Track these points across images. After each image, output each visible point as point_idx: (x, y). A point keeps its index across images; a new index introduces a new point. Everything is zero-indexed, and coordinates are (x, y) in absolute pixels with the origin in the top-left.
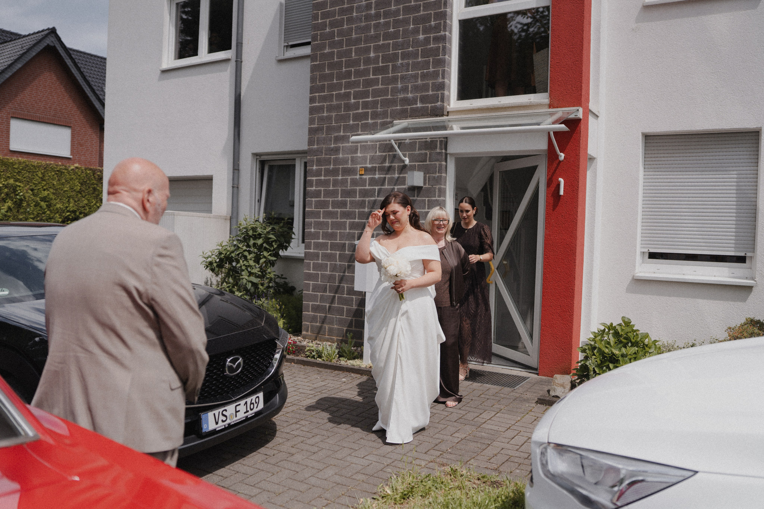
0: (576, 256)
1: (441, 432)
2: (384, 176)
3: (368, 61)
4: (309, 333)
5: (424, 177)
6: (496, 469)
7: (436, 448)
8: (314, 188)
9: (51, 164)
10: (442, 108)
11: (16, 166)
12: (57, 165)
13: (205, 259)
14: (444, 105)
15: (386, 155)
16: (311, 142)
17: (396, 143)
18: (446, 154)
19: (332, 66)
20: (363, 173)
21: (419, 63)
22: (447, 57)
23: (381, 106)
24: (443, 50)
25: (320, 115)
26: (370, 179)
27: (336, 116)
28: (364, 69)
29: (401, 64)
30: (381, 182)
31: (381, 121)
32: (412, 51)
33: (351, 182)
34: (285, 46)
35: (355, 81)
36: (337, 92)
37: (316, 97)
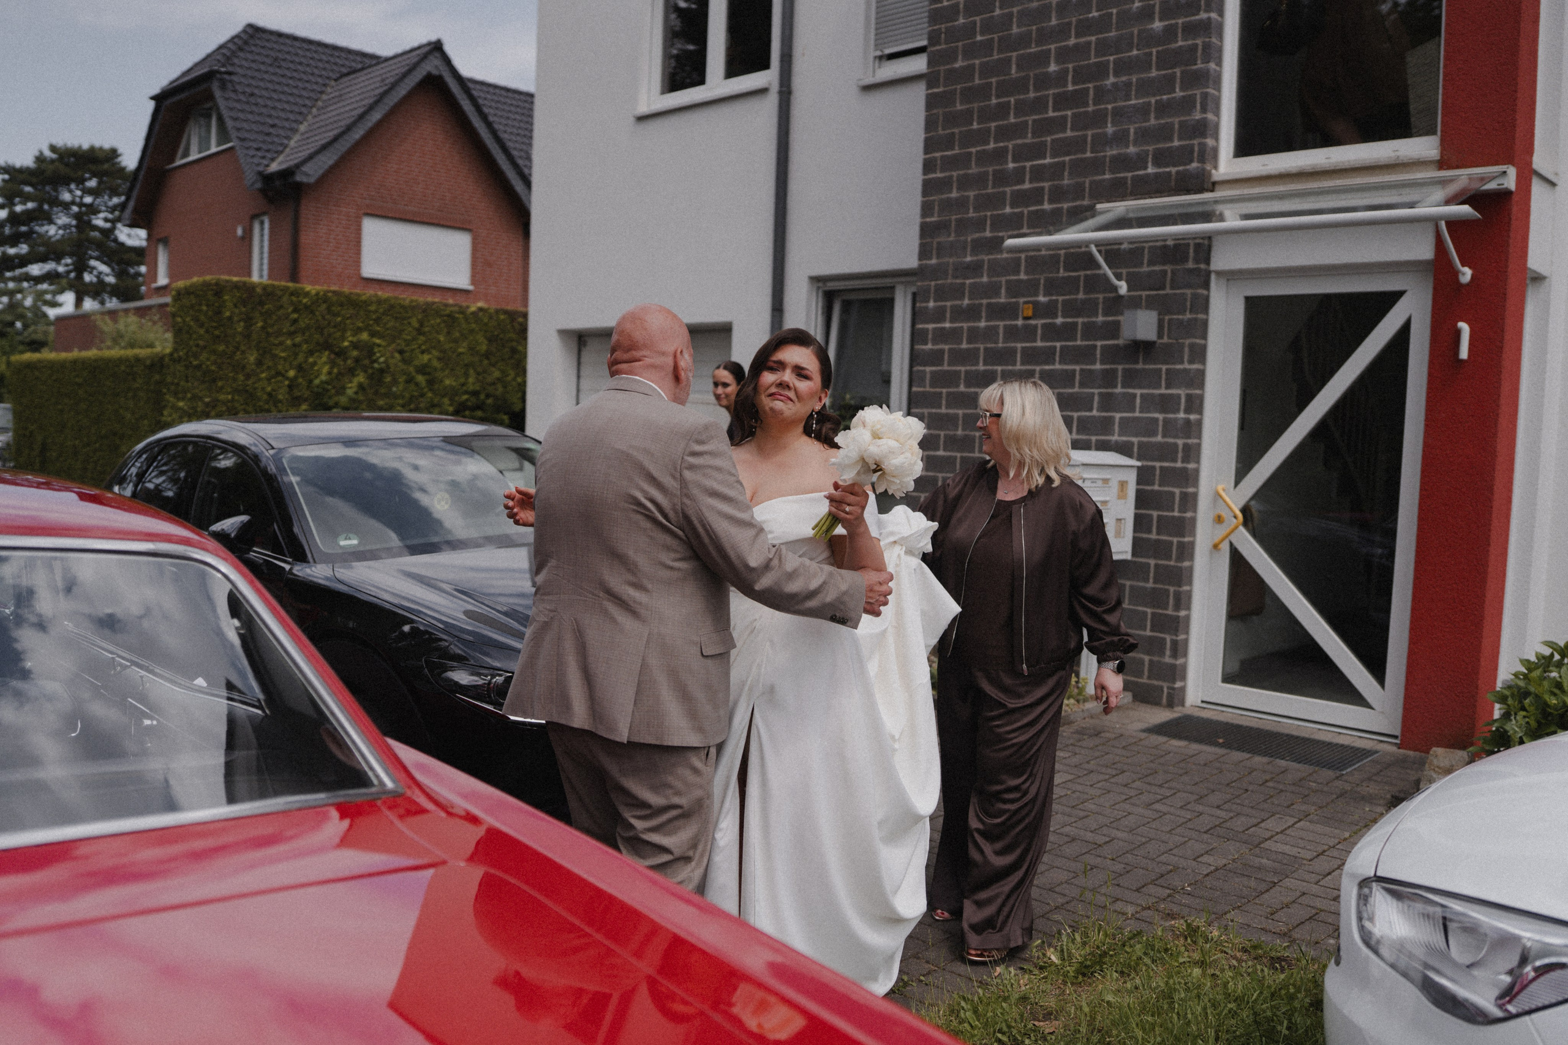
1: (1175, 851)
2: (1074, 320)
3: (1043, 81)
5: (1159, 322)
6: (1285, 934)
7: (1160, 881)
9: (434, 303)
10: (1201, 175)
11: (373, 308)
12: (446, 305)
14: (1204, 170)
15: (1079, 276)
16: (924, 252)
17: (1100, 252)
18: (1208, 273)
19: (969, 95)
20: (1030, 313)
21: (1151, 80)
22: (1212, 65)
23: (1070, 174)
24: (1203, 50)
25: (944, 196)
26: (1044, 325)
27: (976, 197)
28: (1036, 98)
29: (1114, 84)
30: (1068, 332)
31: (1070, 204)
32: (1137, 56)
33: (1005, 333)
34: (875, 57)
35: (1016, 125)
36: (979, 149)
37: (935, 158)
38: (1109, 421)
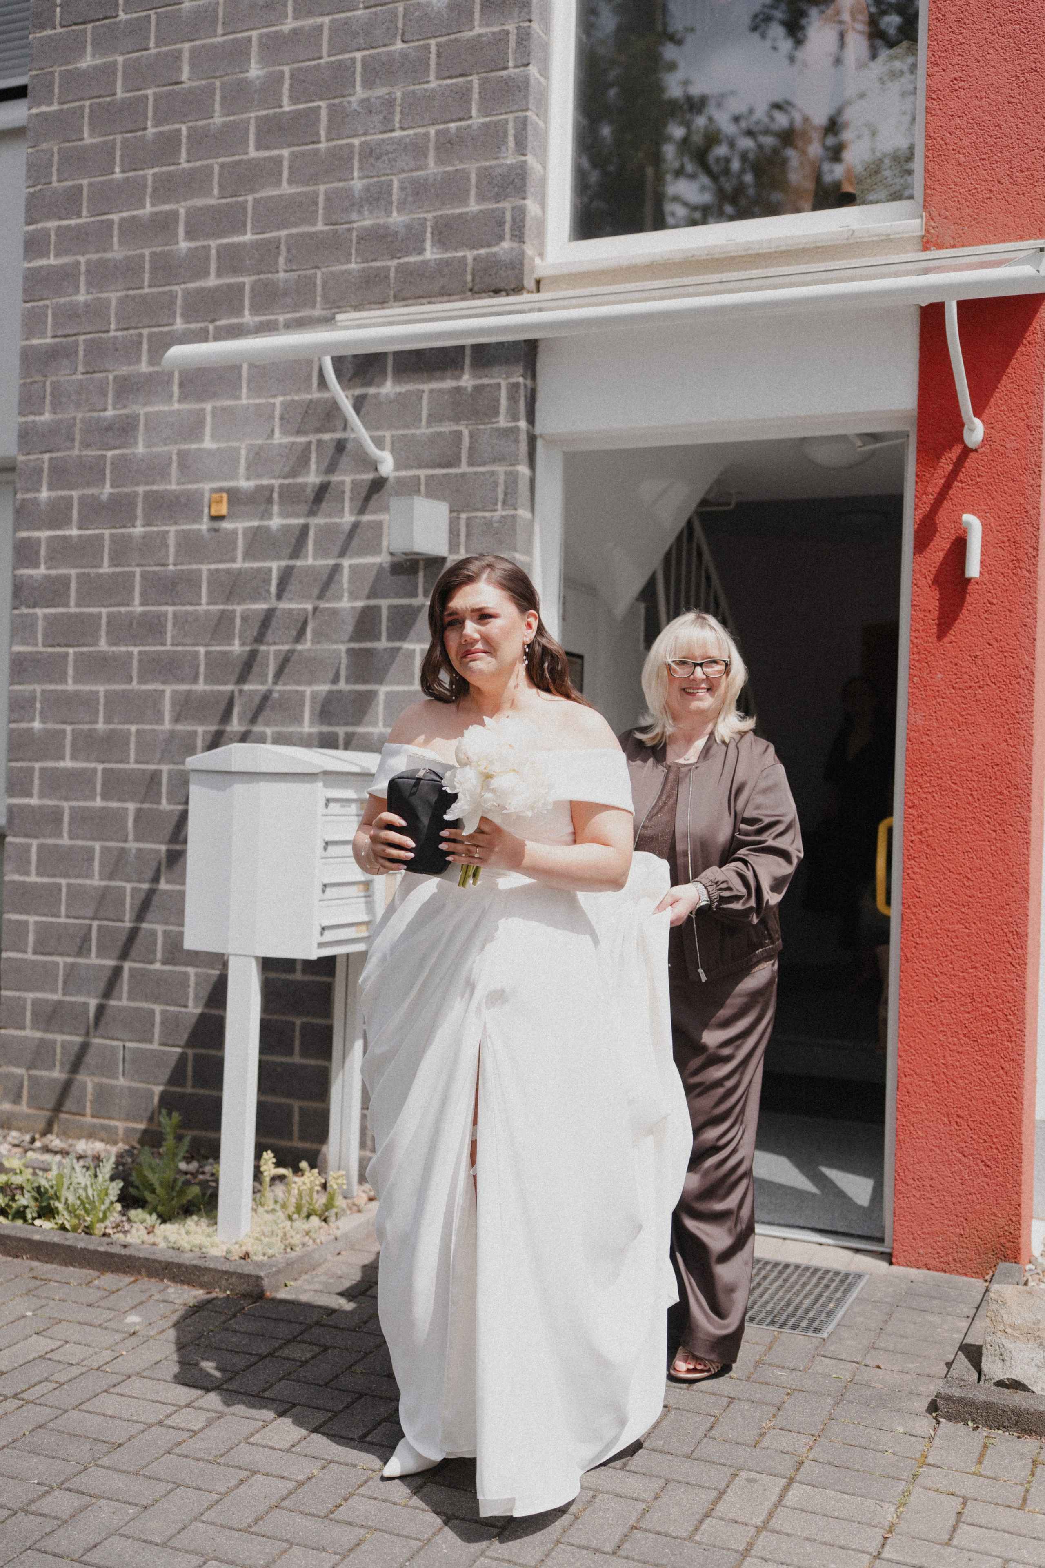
0: (1029, 809)
2: (302, 521)
3: (239, 96)
4: (24, 1108)
5: (451, 523)
8: (42, 570)
10: (517, 265)
14: (522, 254)
15: (310, 443)
16: (29, 400)
18: (532, 440)
19: (105, 118)
20: (224, 510)
21: (430, 96)
22: (533, 71)
23: (289, 261)
24: (519, 43)
26: (248, 531)
28: (226, 125)
29: (364, 101)
30: (291, 541)
31: (290, 316)
32: (404, 54)
33: (178, 545)
35: (192, 173)
36: (124, 215)
37: (46, 232)
38: (368, 700)
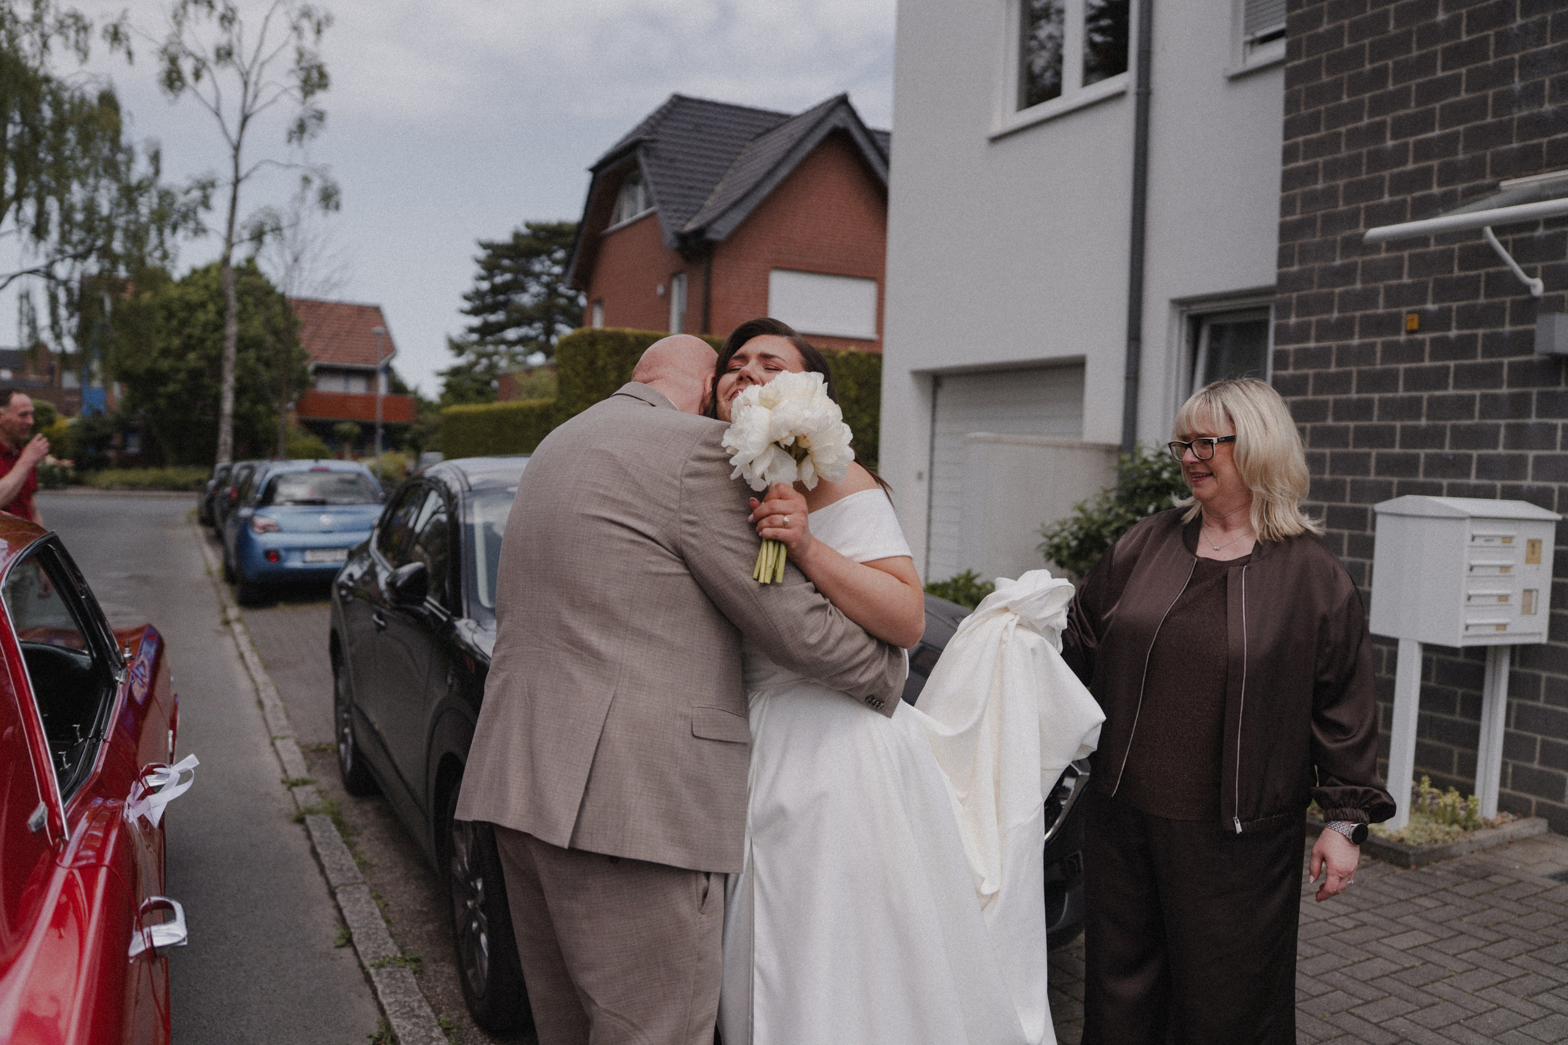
2: (1473, 331)
3: (1430, 34)
8: (1290, 371)
13: (1044, 540)
15: (1479, 275)
16: (1284, 257)
17: (1504, 244)
19: (1336, 63)
20: (1415, 326)
23: (1465, 148)
25: (1307, 189)
26: (1433, 340)
27: (1347, 187)
28: (1420, 57)
29: (1522, 27)
30: (1464, 347)
31: (1465, 185)
33: (1384, 352)
34: (1246, 43)
35: (1395, 92)
36: (1350, 126)
37: (1297, 144)
38: (1523, 459)
